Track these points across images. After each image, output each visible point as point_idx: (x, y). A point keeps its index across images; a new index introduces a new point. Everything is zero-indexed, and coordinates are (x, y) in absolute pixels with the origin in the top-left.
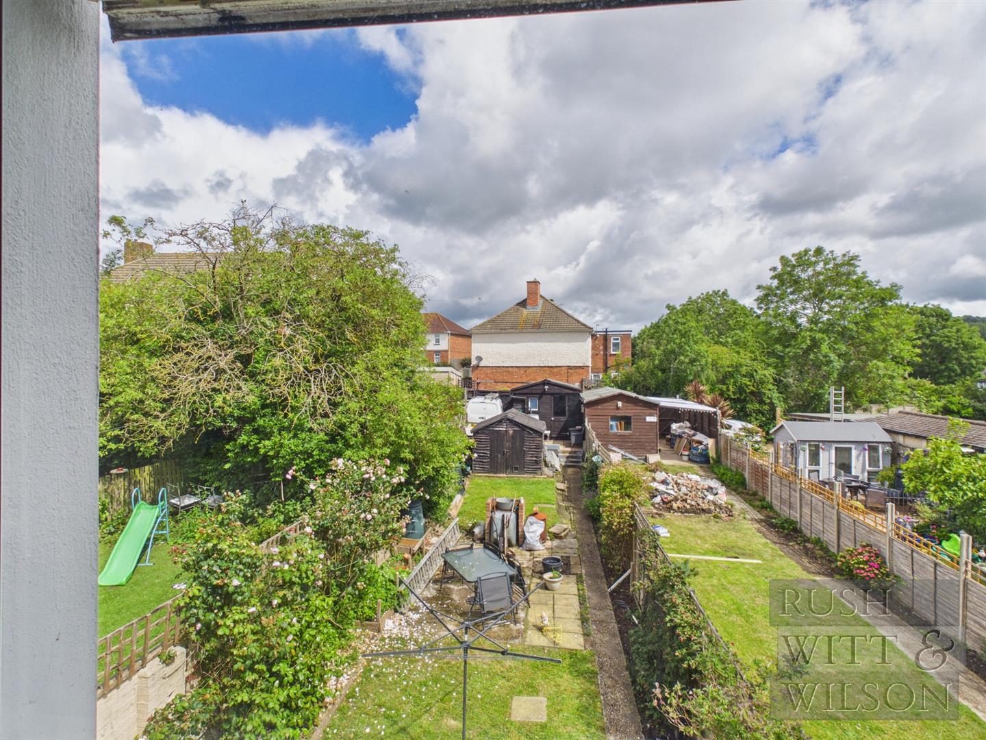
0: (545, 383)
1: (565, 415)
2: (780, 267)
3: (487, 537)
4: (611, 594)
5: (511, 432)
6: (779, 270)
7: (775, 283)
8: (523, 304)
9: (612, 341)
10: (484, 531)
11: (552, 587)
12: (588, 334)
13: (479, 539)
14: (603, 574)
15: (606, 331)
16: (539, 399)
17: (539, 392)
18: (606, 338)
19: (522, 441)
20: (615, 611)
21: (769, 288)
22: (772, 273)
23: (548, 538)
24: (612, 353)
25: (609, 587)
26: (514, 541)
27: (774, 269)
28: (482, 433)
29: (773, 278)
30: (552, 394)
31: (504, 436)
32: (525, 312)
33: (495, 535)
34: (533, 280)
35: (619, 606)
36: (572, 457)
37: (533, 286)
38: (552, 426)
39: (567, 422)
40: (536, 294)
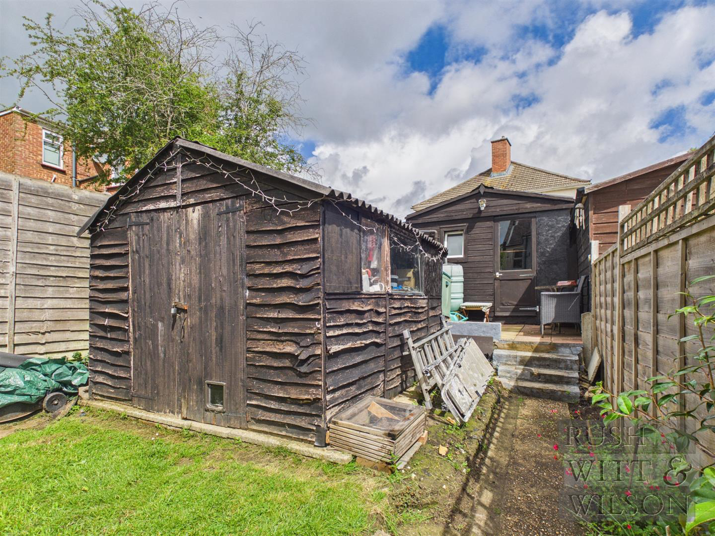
1: (530, 267)
8: (488, 173)
16: (468, 232)
28: (109, 234)
32: (488, 180)
34: (499, 138)
36: (541, 361)
37: (500, 145)
38: (498, 292)
39: (534, 282)
40: (504, 155)
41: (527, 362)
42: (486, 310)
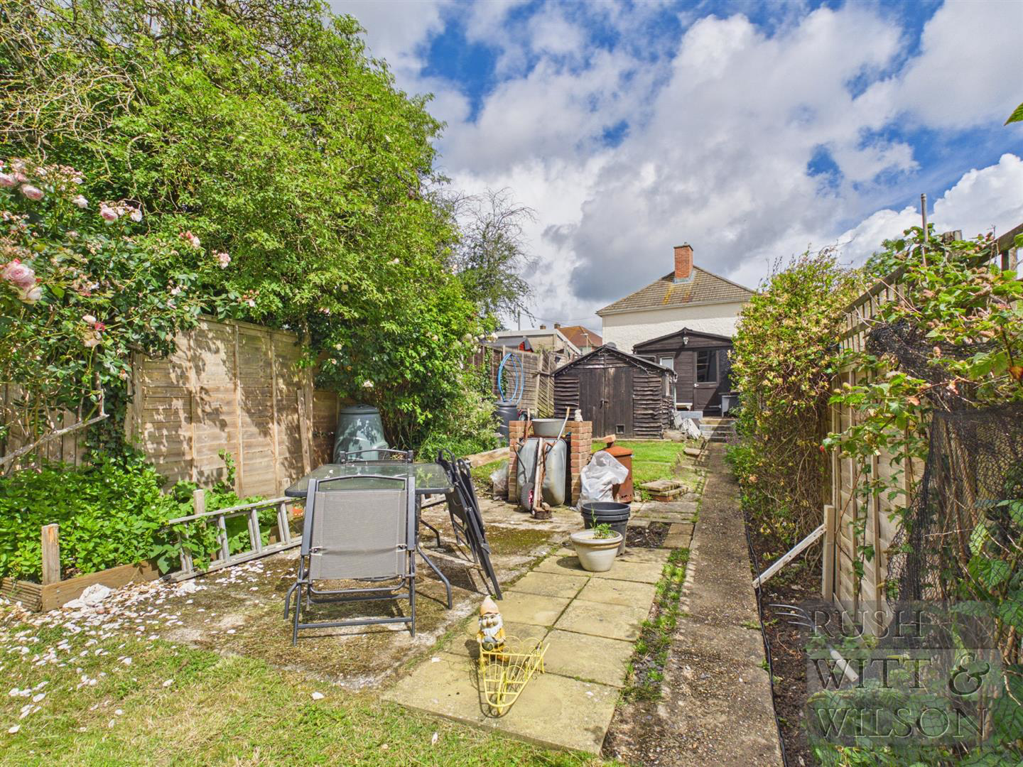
0: (684, 333)
1: (715, 380)
3: (511, 489)
4: (763, 594)
5: (612, 371)
8: (670, 277)
10: (507, 478)
11: (590, 561)
13: (499, 494)
14: (746, 552)
16: (676, 357)
17: (676, 347)
19: (631, 385)
20: (768, 633)
23: (637, 498)
25: (755, 574)
26: (560, 493)
28: (567, 375)
30: (693, 349)
31: (600, 376)
32: (672, 285)
33: (521, 480)
34: (682, 244)
35: (782, 621)
36: (722, 428)
37: (683, 252)
38: (696, 396)
39: (718, 390)
40: (687, 262)
41: (716, 429)
42: (689, 407)
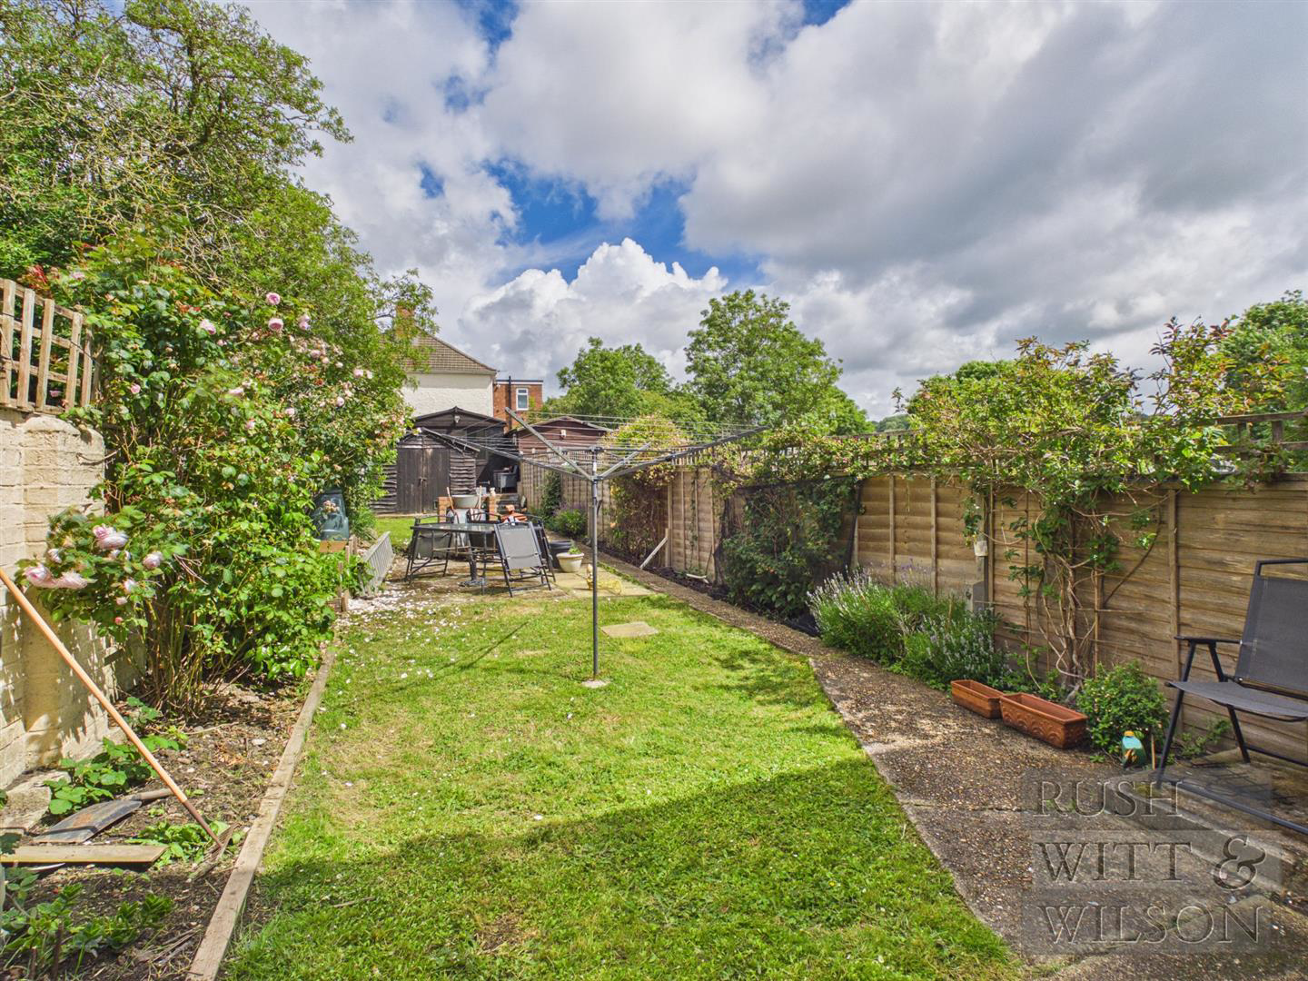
0: (455, 412)
2: (710, 310)
5: (429, 451)
6: (709, 315)
7: (706, 328)
9: (517, 393)
12: (488, 378)
15: (509, 381)
17: (448, 424)
18: (509, 389)
19: (447, 464)
21: (699, 334)
22: (703, 318)
24: (518, 409)
27: (705, 313)
29: (703, 323)
30: (463, 428)
31: (418, 456)
